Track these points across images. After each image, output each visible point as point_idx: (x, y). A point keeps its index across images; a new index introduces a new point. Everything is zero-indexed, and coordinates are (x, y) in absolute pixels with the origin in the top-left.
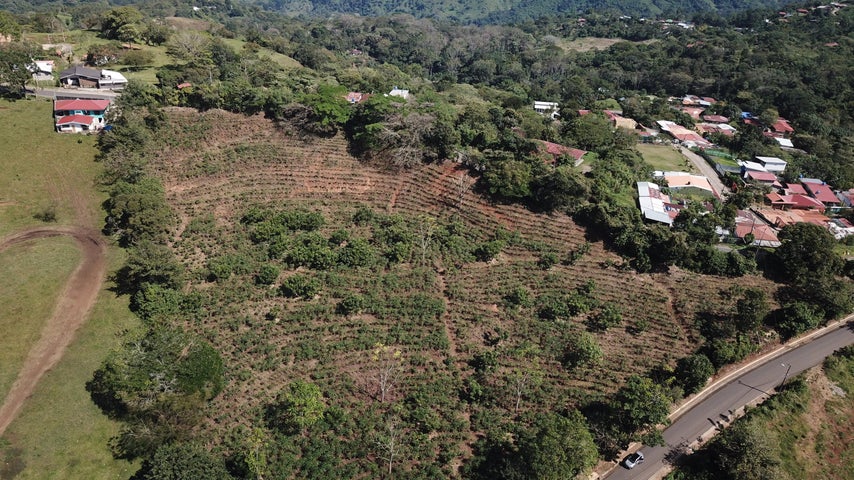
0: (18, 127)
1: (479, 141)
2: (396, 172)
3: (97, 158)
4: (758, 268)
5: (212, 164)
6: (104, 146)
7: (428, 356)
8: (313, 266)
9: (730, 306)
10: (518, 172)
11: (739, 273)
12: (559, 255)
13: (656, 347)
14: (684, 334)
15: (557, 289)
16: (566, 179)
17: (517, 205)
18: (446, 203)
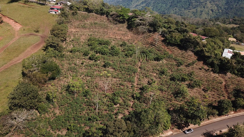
0: (40, 11)
8: (102, 54)
10: (177, 36)
12: (185, 63)
13: (213, 97)
14: (226, 95)
15: (180, 73)
16: (192, 38)
17: (175, 47)
18: (152, 44)
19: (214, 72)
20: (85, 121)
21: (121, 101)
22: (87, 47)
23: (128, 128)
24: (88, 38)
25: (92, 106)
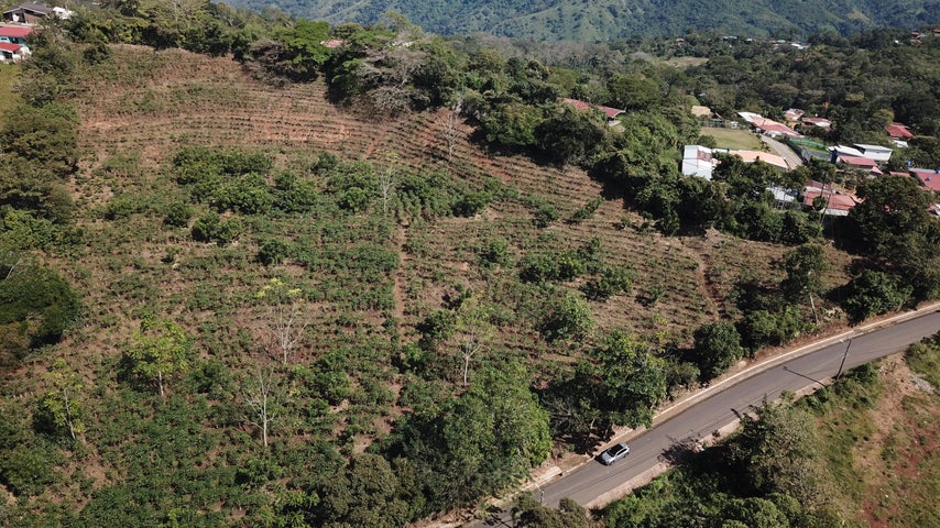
5: (155, 102)
7: (363, 316)
8: (244, 211)
10: (523, 115)
11: (799, 240)
12: (563, 213)
13: (674, 322)
14: (714, 308)
15: (553, 251)
16: (577, 119)
17: (520, 156)
18: (434, 154)
19: (666, 233)
20: (224, 490)
21: (353, 388)
22: (175, 190)
23: (403, 485)
24: (174, 154)
25: (242, 423)
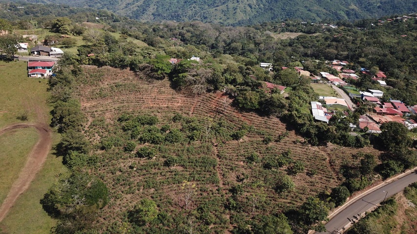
0: (10, 75)
1: (233, 82)
2: (194, 97)
3: (48, 90)
4: (371, 144)
5: (103, 93)
6: (52, 84)
7: (209, 187)
8: (153, 142)
9: (357, 162)
10: (253, 96)
11: (361, 146)
12: (273, 137)
13: (321, 183)
14: (335, 176)
15: (272, 154)
17: (252, 112)
18: (218, 111)
24: (117, 117)
